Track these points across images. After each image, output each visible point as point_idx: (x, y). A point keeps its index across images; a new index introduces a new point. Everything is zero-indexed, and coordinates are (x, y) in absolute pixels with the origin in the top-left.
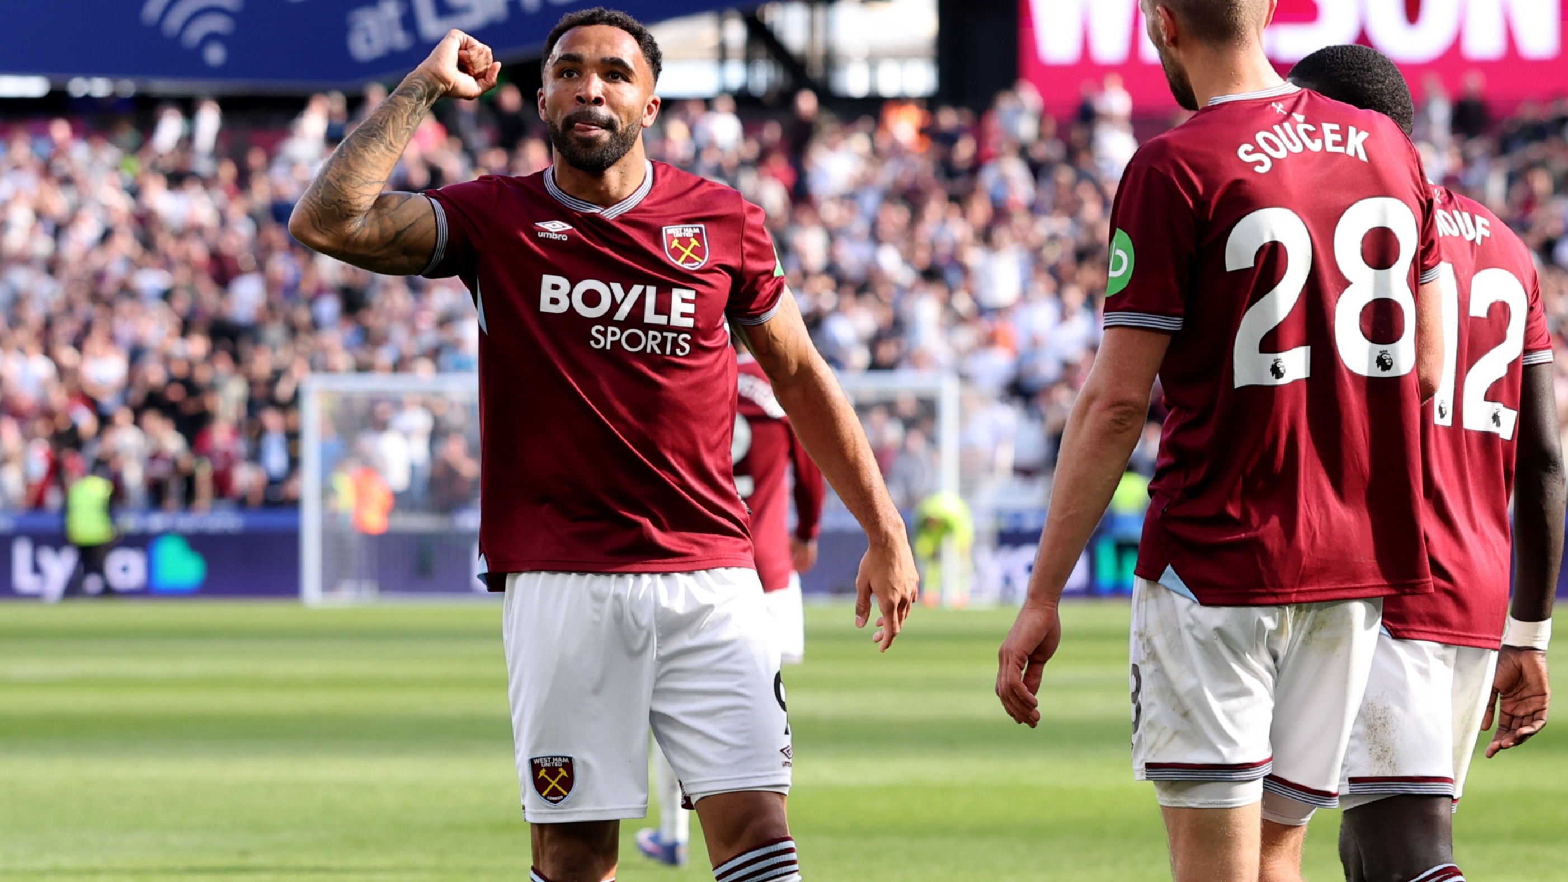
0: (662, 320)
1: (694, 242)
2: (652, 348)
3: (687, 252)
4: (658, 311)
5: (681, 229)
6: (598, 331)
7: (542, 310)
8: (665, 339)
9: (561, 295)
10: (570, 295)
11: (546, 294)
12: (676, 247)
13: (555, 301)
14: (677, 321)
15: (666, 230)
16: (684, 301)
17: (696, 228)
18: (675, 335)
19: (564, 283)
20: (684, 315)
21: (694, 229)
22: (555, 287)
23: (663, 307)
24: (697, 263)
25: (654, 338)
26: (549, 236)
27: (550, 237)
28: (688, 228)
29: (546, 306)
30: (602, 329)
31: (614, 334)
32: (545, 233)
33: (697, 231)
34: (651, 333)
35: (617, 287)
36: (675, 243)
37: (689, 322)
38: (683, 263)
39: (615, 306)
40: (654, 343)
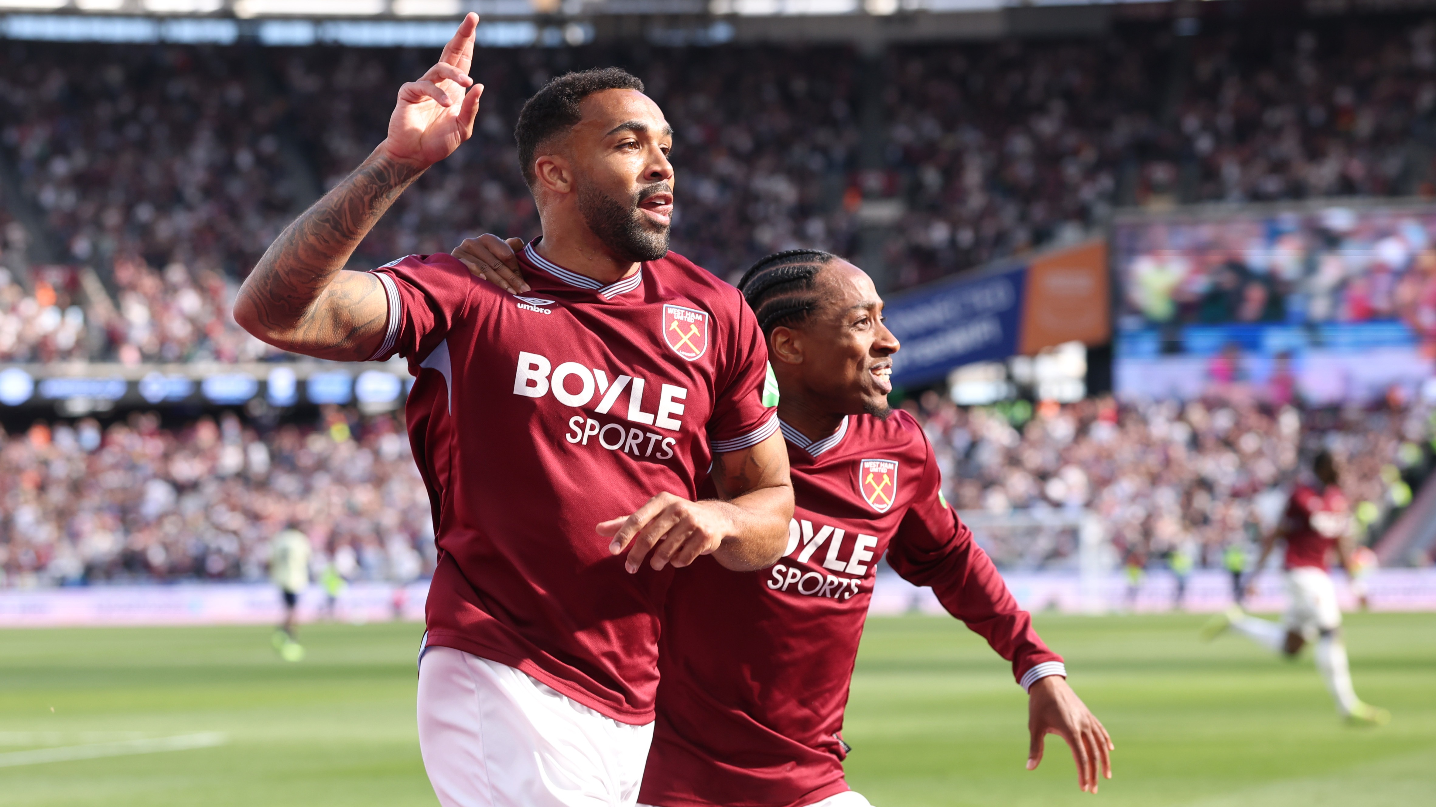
0: (646, 419)
1: (694, 330)
2: (631, 447)
3: (685, 339)
4: (644, 409)
5: (683, 311)
6: (576, 423)
7: (515, 392)
8: (647, 440)
9: (539, 376)
10: (549, 378)
11: (523, 372)
12: (674, 330)
13: (531, 383)
14: (663, 422)
15: (666, 308)
16: (674, 399)
17: (699, 314)
18: (660, 438)
19: (544, 363)
20: (671, 416)
21: (697, 315)
22: (534, 367)
23: (650, 405)
24: (693, 355)
25: (636, 437)
26: (530, 308)
27: (532, 310)
28: (692, 312)
29: (520, 389)
30: (581, 420)
31: (592, 428)
32: (525, 306)
33: (700, 318)
34: (633, 431)
35: (601, 376)
36: (674, 325)
37: (675, 425)
38: (678, 350)
39: (597, 398)
40: (634, 443)
